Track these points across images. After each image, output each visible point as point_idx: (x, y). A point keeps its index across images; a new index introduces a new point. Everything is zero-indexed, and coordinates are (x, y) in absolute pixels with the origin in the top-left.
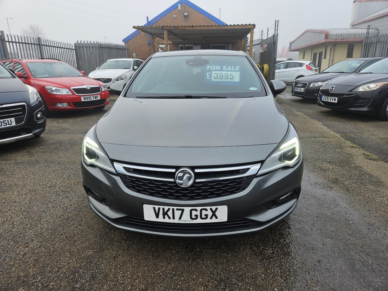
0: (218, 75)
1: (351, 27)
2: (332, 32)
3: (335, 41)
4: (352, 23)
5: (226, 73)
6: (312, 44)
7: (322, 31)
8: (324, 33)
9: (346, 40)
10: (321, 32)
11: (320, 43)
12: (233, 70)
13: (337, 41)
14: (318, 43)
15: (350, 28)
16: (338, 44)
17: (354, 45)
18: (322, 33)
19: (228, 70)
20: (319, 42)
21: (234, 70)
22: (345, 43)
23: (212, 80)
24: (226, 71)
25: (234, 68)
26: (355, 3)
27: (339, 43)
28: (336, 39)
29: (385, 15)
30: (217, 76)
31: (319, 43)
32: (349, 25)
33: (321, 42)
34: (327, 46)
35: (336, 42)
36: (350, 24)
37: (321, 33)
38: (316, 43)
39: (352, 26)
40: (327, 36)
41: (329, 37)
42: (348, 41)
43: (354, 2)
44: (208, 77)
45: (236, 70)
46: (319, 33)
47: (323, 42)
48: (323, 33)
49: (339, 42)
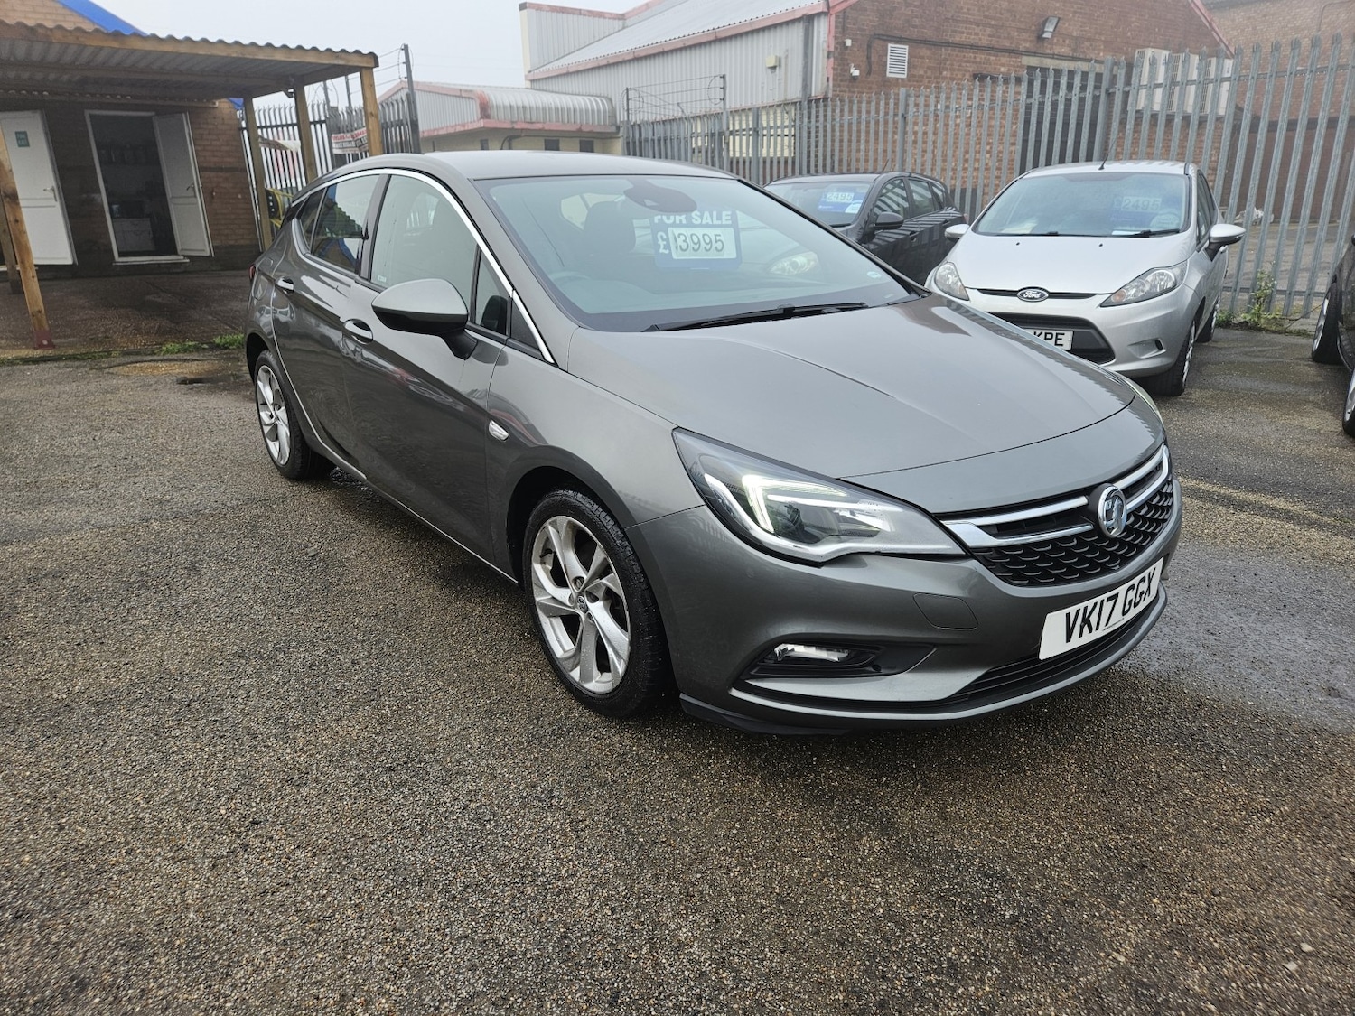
0: (688, 241)
1: (528, 84)
2: (497, 99)
3: (510, 126)
4: (530, 72)
5: (692, 232)
6: (438, 130)
7: (466, 91)
8: (472, 99)
9: (539, 126)
10: (462, 95)
11: (466, 128)
12: (716, 222)
13: (517, 126)
14: (459, 129)
15: (527, 88)
16: (519, 137)
17: (558, 141)
18: (465, 98)
19: (704, 222)
20: (463, 125)
21: (719, 222)
22: (534, 136)
23: (675, 257)
24: (701, 226)
25: (719, 218)
26: (525, 11)
27: (523, 135)
28: (513, 122)
29: (621, 59)
30: (685, 244)
31: (462, 129)
32: (524, 78)
33: (470, 128)
34: (487, 140)
35: (513, 129)
36: (526, 76)
37: (462, 97)
38: (452, 130)
39: (532, 81)
40: (485, 109)
41: (493, 113)
42: (546, 128)
43: (523, 7)
44: (662, 247)
45: (724, 222)
46: (456, 96)
47: (475, 127)
48: (469, 98)
49: (522, 130)
